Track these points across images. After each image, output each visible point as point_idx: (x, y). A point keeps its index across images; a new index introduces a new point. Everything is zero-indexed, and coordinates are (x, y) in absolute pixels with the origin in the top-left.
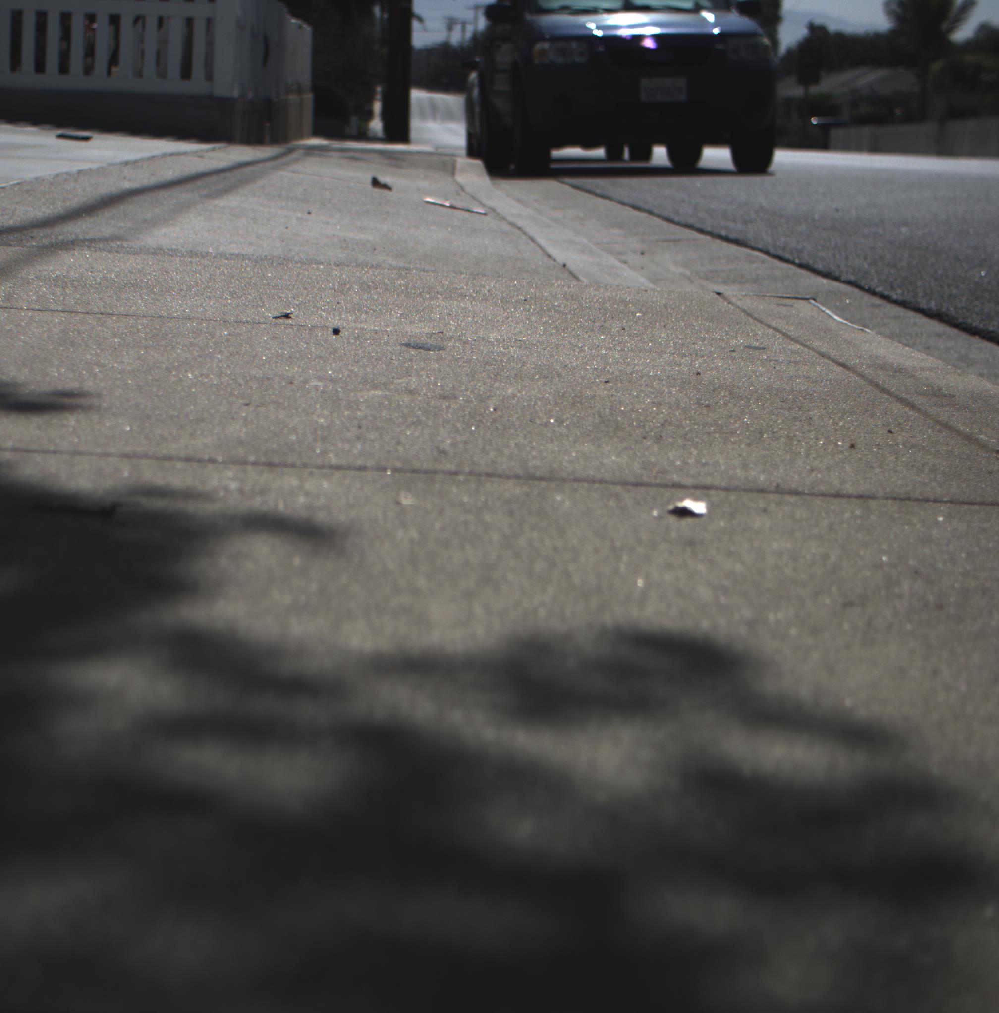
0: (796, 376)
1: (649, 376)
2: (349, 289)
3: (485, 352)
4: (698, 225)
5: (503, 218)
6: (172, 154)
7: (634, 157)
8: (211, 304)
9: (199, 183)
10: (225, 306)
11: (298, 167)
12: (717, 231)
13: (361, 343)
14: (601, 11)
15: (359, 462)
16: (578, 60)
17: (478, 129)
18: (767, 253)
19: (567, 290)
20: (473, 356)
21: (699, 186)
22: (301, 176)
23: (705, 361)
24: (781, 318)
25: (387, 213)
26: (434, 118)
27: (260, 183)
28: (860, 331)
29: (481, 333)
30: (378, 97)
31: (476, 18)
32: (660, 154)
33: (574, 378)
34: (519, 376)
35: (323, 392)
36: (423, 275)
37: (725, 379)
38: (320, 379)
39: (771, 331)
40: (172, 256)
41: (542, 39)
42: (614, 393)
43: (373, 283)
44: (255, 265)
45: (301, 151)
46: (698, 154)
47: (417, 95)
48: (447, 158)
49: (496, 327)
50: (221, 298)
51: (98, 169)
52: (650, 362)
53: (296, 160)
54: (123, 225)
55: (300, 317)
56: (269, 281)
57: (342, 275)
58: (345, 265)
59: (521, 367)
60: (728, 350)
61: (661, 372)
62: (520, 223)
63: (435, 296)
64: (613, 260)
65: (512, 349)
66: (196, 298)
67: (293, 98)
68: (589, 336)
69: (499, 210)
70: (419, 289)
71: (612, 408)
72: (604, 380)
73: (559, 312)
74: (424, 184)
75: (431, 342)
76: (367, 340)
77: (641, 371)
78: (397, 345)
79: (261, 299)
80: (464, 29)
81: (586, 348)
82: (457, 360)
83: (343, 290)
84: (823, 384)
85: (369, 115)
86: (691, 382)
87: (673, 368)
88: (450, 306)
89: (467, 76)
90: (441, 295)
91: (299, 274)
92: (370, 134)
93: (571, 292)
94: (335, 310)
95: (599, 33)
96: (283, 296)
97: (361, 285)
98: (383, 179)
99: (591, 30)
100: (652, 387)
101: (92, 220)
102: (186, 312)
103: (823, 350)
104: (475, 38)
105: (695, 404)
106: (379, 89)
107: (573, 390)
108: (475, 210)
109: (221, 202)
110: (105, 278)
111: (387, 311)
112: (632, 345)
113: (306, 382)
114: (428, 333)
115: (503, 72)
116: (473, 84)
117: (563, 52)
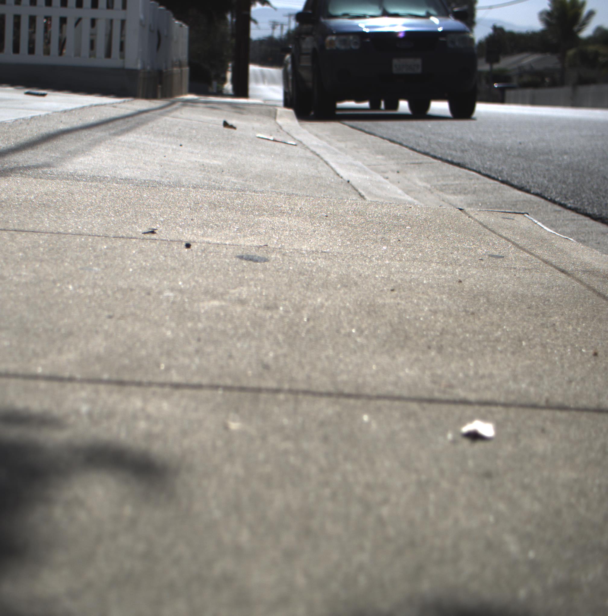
0: (532, 283)
1: (424, 284)
2: (201, 208)
3: (299, 263)
4: (432, 153)
5: (307, 148)
6: (96, 105)
7: (387, 107)
8: (99, 221)
9: (111, 125)
10: (109, 223)
11: (177, 113)
12: (445, 157)
13: (206, 256)
14: (368, 17)
15: (196, 380)
16: (353, 47)
17: (291, 90)
18: (479, 173)
19: (355, 207)
20: (290, 266)
21: (430, 126)
22: (178, 120)
23: (463, 270)
24: (507, 229)
25: (232, 145)
26: (264, 82)
27: (151, 124)
28: (566, 240)
29: (296, 246)
30: (230, 69)
31: (289, 22)
32: (404, 106)
33: (367, 287)
34: (325, 285)
35: (174, 303)
36: (254, 195)
37: (481, 286)
38: (172, 289)
39: (503, 241)
40: (78, 181)
41: (332, 34)
42: (400, 301)
43: (218, 202)
44: (136, 188)
45: (180, 103)
46: (428, 106)
47: (253, 68)
48: (271, 108)
49: (307, 240)
50: (107, 216)
51: (45, 116)
52: (422, 271)
53: (176, 109)
54: (53, 155)
55: (162, 232)
56: (144, 201)
57: (197, 195)
58: (200, 187)
59: (327, 277)
60: (477, 259)
61: (432, 280)
62: (318, 151)
63: (262, 212)
64: (379, 178)
65: (319, 260)
66: (89, 216)
67: (176, 70)
68: (375, 247)
69: (304, 142)
70: (251, 206)
71: (400, 317)
72: (390, 288)
73: (352, 226)
74: (257, 125)
75: (259, 254)
76: (210, 252)
77: (417, 279)
78: (233, 257)
79: (136, 216)
80: (282, 28)
81: (374, 258)
82: (278, 271)
83: (197, 208)
84: (554, 290)
85: (224, 80)
86: (456, 290)
87: (440, 277)
88: (273, 221)
89: (284, 57)
90: (266, 212)
91: (167, 195)
92: (225, 92)
93: (358, 208)
94: (189, 225)
95: (367, 30)
96: (152, 213)
97: (210, 203)
98: (230, 122)
99: (362, 28)
100: (428, 295)
101: (32, 152)
102: (79, 229)
103: (546, 258)
104: (289, 34)
105: (463, 311)
106: (230, 65)
107: (368, 298)
108: (289, 142)
109: (123, 138)
110: (26, 200)
111: (227, 227)
112: (407, 255)
113: (160, 293)
114: (257, 246)
115: (307, 54)
116: (287, 62)
117: (344, 42)
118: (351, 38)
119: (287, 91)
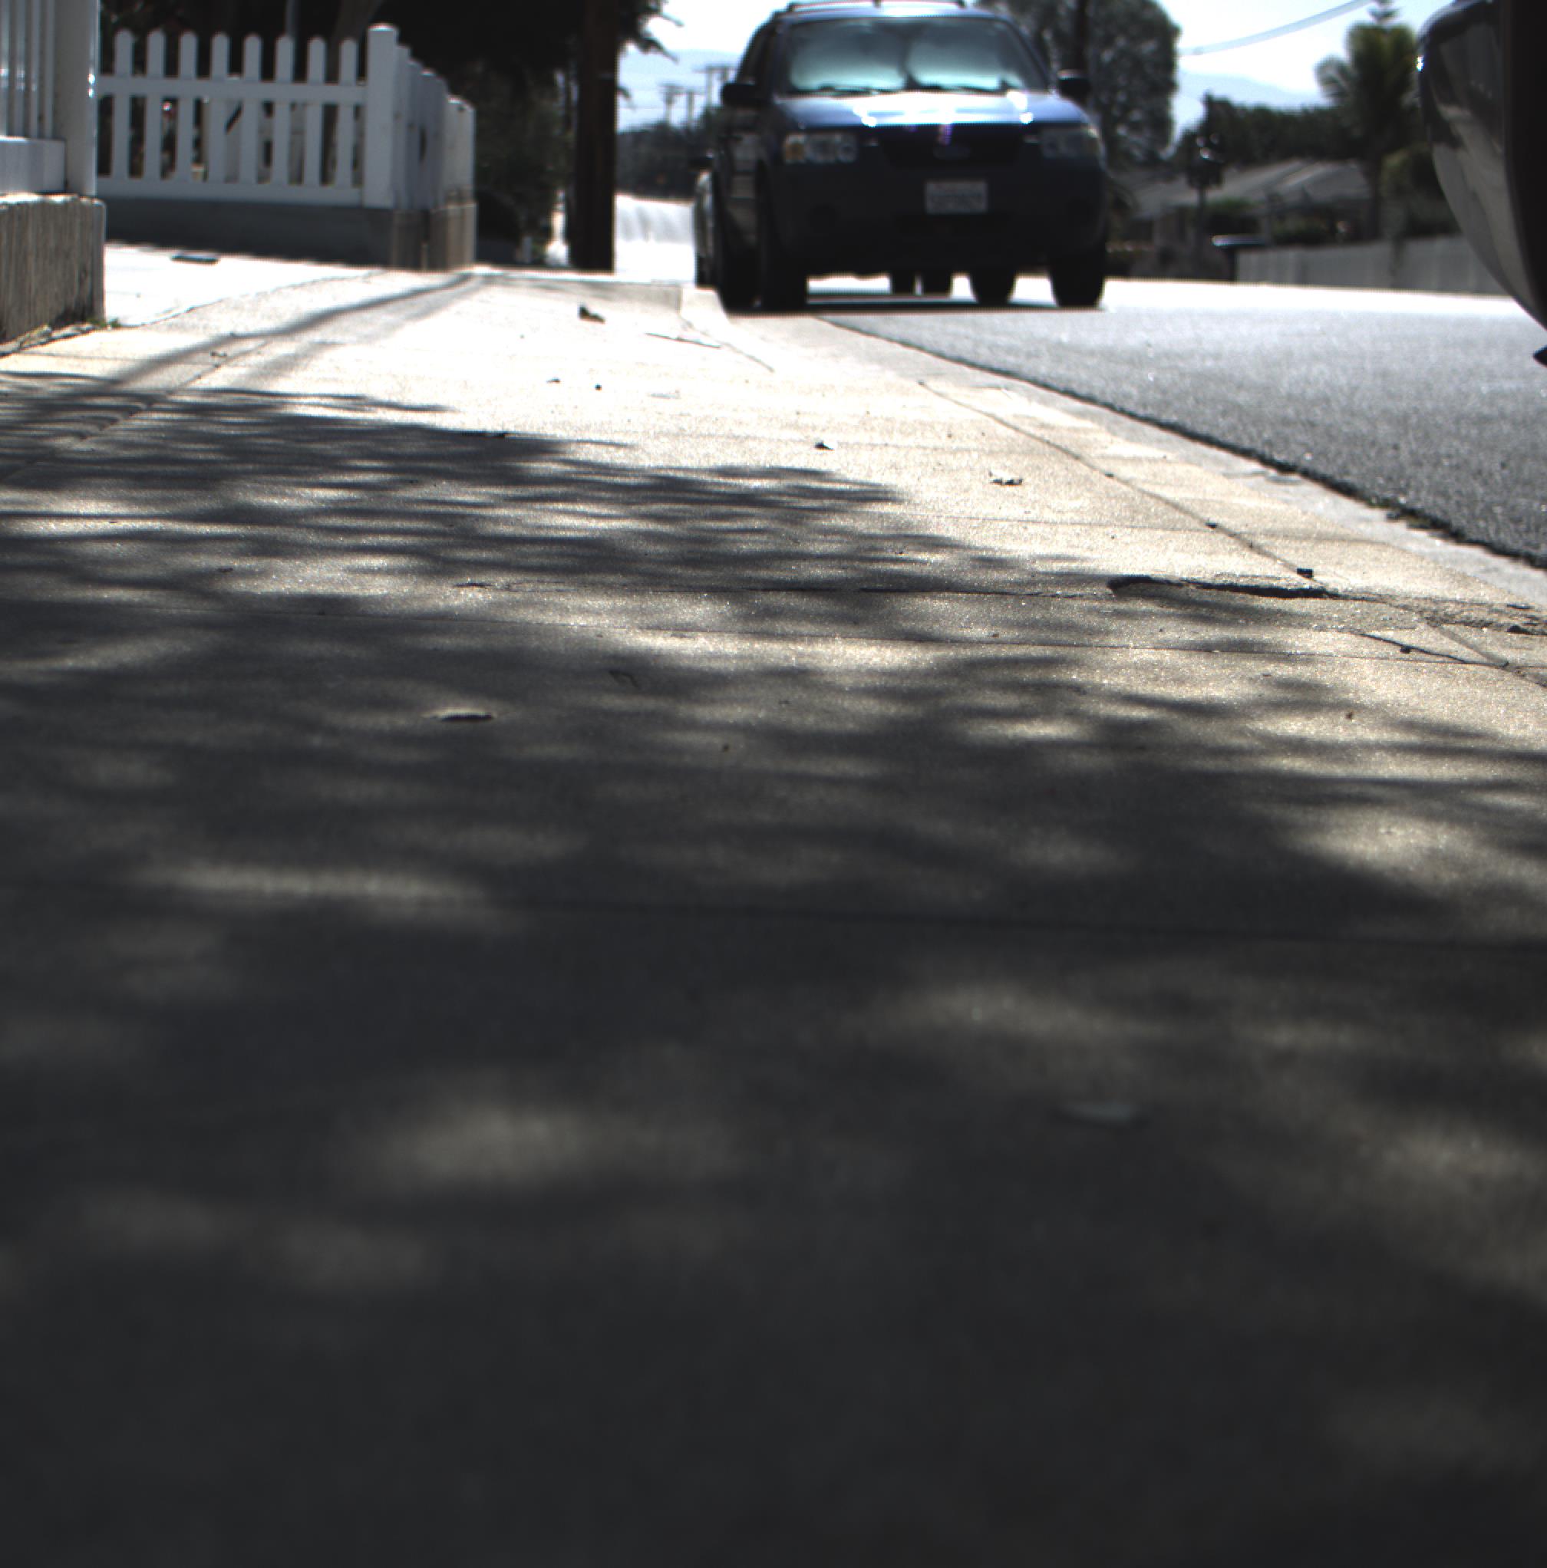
5: (740, 352)
7: (928, 289)
16: (844, 157)
17: (711, 251)
26: (645, 236)
30: (560, 206)
41: (797, 130)
46: (1009, 287)
47: (625, 205)
48: (670, 289)
67: (452, 208)
69: (737, 344)
80: (690, 103)
85: (547, 234)
89: (695, 177)
92: (548, 260)
98: (595, 308)
106: (561, 195)
115: (745, 173)
116: (703, 190)
117: (824, 147)
118: (838, 138)
119: (704, 255)
